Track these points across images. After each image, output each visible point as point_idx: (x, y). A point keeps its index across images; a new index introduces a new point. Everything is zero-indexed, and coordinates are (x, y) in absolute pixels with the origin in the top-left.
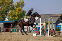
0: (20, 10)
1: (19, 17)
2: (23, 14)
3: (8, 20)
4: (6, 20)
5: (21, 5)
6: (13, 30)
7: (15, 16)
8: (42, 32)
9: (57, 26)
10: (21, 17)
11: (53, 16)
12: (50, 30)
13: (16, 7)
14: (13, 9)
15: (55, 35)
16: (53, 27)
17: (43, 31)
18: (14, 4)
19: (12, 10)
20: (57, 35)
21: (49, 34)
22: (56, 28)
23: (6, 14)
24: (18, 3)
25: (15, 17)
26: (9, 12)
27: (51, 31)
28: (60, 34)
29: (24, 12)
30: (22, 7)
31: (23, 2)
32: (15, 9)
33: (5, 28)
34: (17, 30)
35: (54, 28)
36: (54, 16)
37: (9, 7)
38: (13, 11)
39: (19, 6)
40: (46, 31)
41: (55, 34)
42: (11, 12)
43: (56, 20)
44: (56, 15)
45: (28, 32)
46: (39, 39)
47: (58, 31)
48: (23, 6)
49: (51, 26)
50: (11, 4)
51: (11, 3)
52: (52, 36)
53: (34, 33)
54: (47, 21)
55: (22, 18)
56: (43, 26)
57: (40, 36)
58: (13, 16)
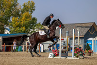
0: (27, 17)
1: (26, 28)
2: (33, 23)
3: (10, 32)
4: (6, 33)
5: (30, 8)
6: (17, 49)
7: (19, 26)
8: (62, 52)
9: (86, 41)
10: (29, 28)
11: (80, 26)
12: (75, 48)
13: (22, 12)
14: (17, 14)
15: (82, 57)
16: (80, 44)
17: (64, 50)
18: (18, 7)
19: (15, 17)
20: (85, 56)
21: (74, 54)
22: (85, 46)
23: (7, 23)
24: (25, 6)
25: (20, 28)
26: (11, 20)
27: (77, 51)
28: (90, 55)
29: (34, 19)
30: (32, 12)
31: (33, 4)
32: (20, 16)
33: (5, 46)
34: (23, 49)
35: (80, 46)
36: (82, 27)
37: (11, 11)
38: (17, 19)
39: (27, 11)
40: (69, 51)
41: (83, 55)
42: (13, 19)
43: (85, 33)
44: (84, 25)
45: (41, 52)
46: (57, 63)
47: (88, 50)
48: (33, 10)
49: (77, 42)
50: (13, 7)
51: (14, 5)
52: (78, 58)
53: (50, 53)
54: (70, 34)
55: (31, 29)
56: (64, 42)
57: (60, 57)
58: (17, 26)
